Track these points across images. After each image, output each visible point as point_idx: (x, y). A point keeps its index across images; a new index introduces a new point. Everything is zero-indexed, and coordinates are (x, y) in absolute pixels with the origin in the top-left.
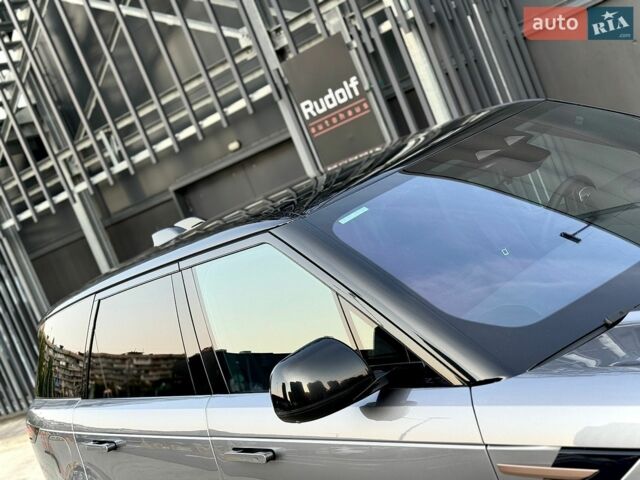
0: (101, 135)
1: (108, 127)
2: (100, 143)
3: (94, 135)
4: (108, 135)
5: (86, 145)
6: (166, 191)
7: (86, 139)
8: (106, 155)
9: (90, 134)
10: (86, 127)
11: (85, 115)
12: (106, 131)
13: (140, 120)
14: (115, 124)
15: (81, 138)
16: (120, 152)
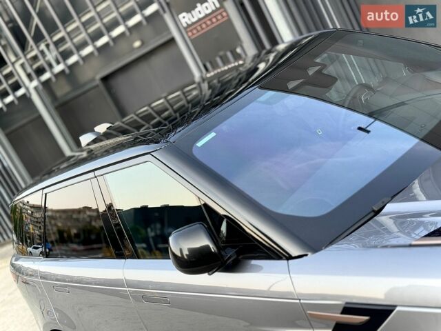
0: (43, 47)
1: (46, 41)
2: (42, 52)
3: (38, 47)
4: (48, 46)
5: (33, 54)
6: (93, 80)
7: (32, 50)
8: (47, 59)
9: (34, 47)
10: (31, 42)
11: (30, 33)
12: (46, 43)
13: (68, 34)
14: (51, 38)
15: (29, 49)
16: (56, 56)
